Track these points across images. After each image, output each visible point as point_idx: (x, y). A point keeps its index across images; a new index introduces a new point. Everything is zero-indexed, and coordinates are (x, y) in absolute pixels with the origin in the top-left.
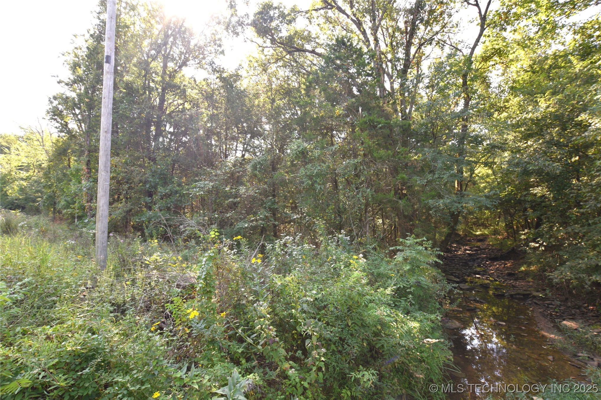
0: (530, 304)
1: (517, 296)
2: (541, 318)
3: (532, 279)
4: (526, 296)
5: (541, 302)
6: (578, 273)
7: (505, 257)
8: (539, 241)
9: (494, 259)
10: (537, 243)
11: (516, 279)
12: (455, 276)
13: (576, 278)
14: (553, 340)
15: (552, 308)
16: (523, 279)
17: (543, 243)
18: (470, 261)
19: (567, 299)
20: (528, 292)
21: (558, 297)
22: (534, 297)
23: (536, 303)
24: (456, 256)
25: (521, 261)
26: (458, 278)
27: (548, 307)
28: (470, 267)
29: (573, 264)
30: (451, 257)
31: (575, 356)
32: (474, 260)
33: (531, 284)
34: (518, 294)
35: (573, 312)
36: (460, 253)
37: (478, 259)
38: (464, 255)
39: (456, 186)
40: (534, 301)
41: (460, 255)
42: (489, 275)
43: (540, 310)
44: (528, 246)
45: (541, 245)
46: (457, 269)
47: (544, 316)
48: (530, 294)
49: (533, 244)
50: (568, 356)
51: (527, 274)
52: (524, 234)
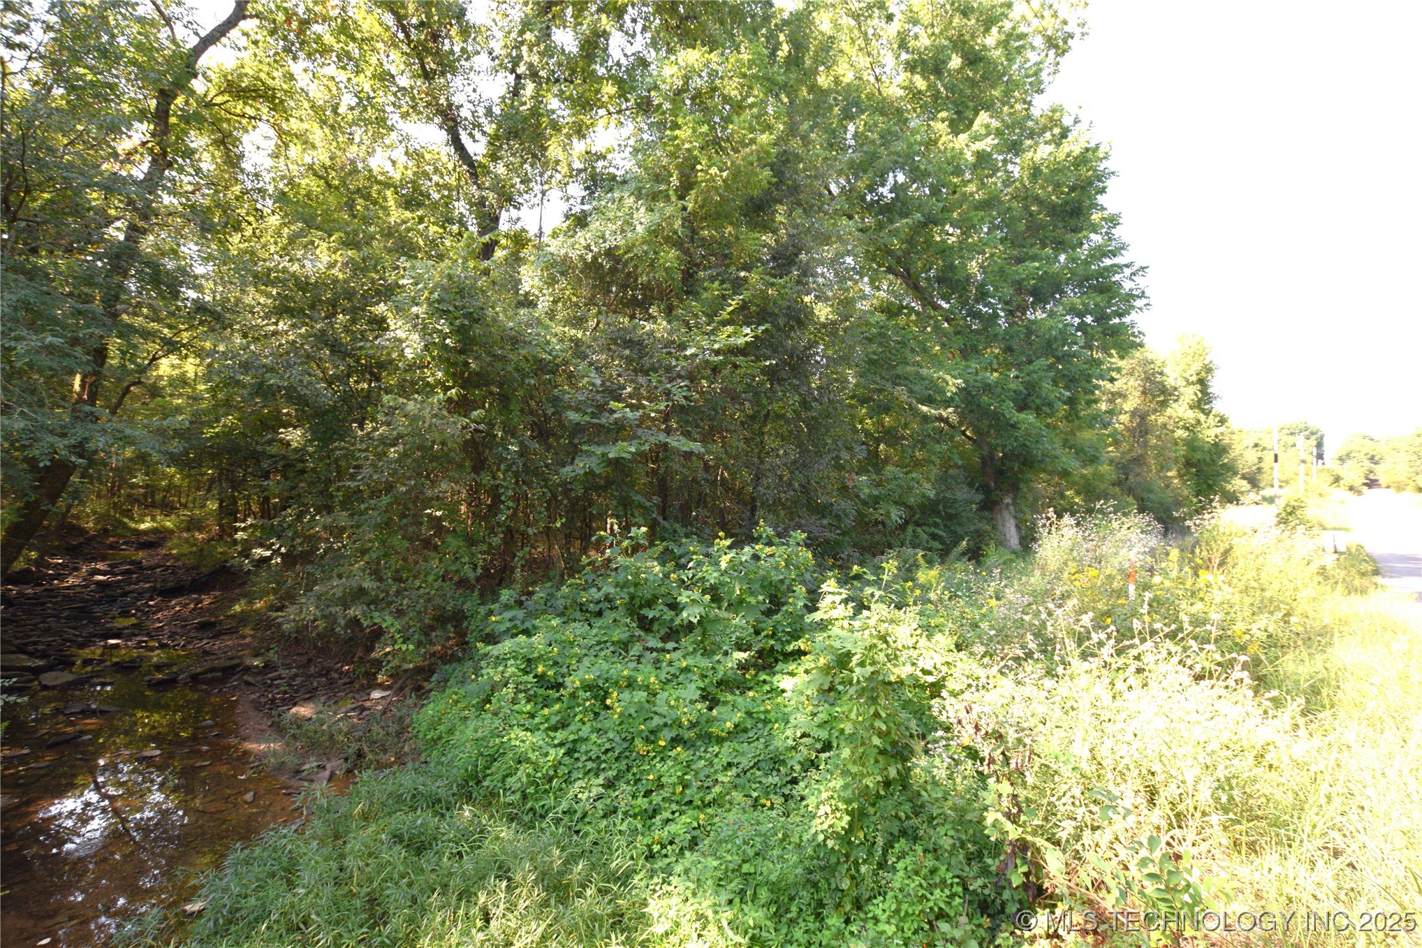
0: (235, 687)
1: (209, 675)
2: (252, 713)
3: (253, 629)
4: (229, 671)
5: (259, 678)
6: (328, 606)
7: (200, 586)
8: (273, 544)
9: (169, 593)
10: (269, 548)
11: (216, 637)
12: (31, 654)
13: (324, 617)
14: (261, 756)
15: (278, 686)
16: (232, 632)
17: (279, 548)
18: (98, 602)
19: (310, 660)
20: (236, 661)
21: (294, 661)
22: (248, 669)
23: (248, 684)
24: (52, 592)
25: (237, 591)
26: (42, 657)
27: (270, 686)
28: (94, 620)
29: (325, 589)
30: (35, 597)
31: (298, 772)
32: (112, 600)
33: (248, 640)
34: (213, 670)
35: (315, 684)
36: (71, 581)
37: (125, 594)
38: (85, 587)
39: (77, 387)
40: (246, 677)
41: (68, 588)
42: (148, 634)
43: (253, 696)
44: (247, 557)
45: (276, 552)
46: (47, 631)
47: (257, 706)
48: (238, 665)
49: (259, 552)
50: (284, 778)
51: (243, 619)
52: (244, 529)
